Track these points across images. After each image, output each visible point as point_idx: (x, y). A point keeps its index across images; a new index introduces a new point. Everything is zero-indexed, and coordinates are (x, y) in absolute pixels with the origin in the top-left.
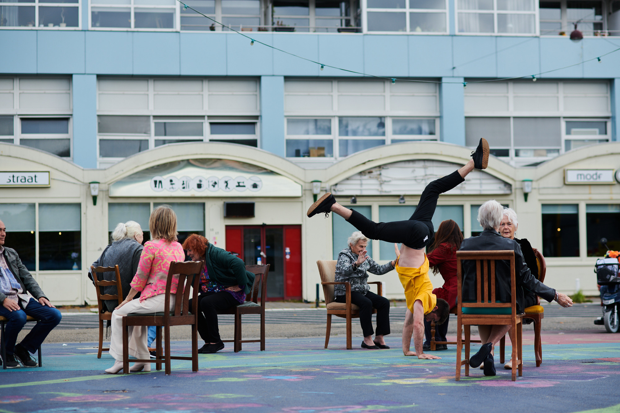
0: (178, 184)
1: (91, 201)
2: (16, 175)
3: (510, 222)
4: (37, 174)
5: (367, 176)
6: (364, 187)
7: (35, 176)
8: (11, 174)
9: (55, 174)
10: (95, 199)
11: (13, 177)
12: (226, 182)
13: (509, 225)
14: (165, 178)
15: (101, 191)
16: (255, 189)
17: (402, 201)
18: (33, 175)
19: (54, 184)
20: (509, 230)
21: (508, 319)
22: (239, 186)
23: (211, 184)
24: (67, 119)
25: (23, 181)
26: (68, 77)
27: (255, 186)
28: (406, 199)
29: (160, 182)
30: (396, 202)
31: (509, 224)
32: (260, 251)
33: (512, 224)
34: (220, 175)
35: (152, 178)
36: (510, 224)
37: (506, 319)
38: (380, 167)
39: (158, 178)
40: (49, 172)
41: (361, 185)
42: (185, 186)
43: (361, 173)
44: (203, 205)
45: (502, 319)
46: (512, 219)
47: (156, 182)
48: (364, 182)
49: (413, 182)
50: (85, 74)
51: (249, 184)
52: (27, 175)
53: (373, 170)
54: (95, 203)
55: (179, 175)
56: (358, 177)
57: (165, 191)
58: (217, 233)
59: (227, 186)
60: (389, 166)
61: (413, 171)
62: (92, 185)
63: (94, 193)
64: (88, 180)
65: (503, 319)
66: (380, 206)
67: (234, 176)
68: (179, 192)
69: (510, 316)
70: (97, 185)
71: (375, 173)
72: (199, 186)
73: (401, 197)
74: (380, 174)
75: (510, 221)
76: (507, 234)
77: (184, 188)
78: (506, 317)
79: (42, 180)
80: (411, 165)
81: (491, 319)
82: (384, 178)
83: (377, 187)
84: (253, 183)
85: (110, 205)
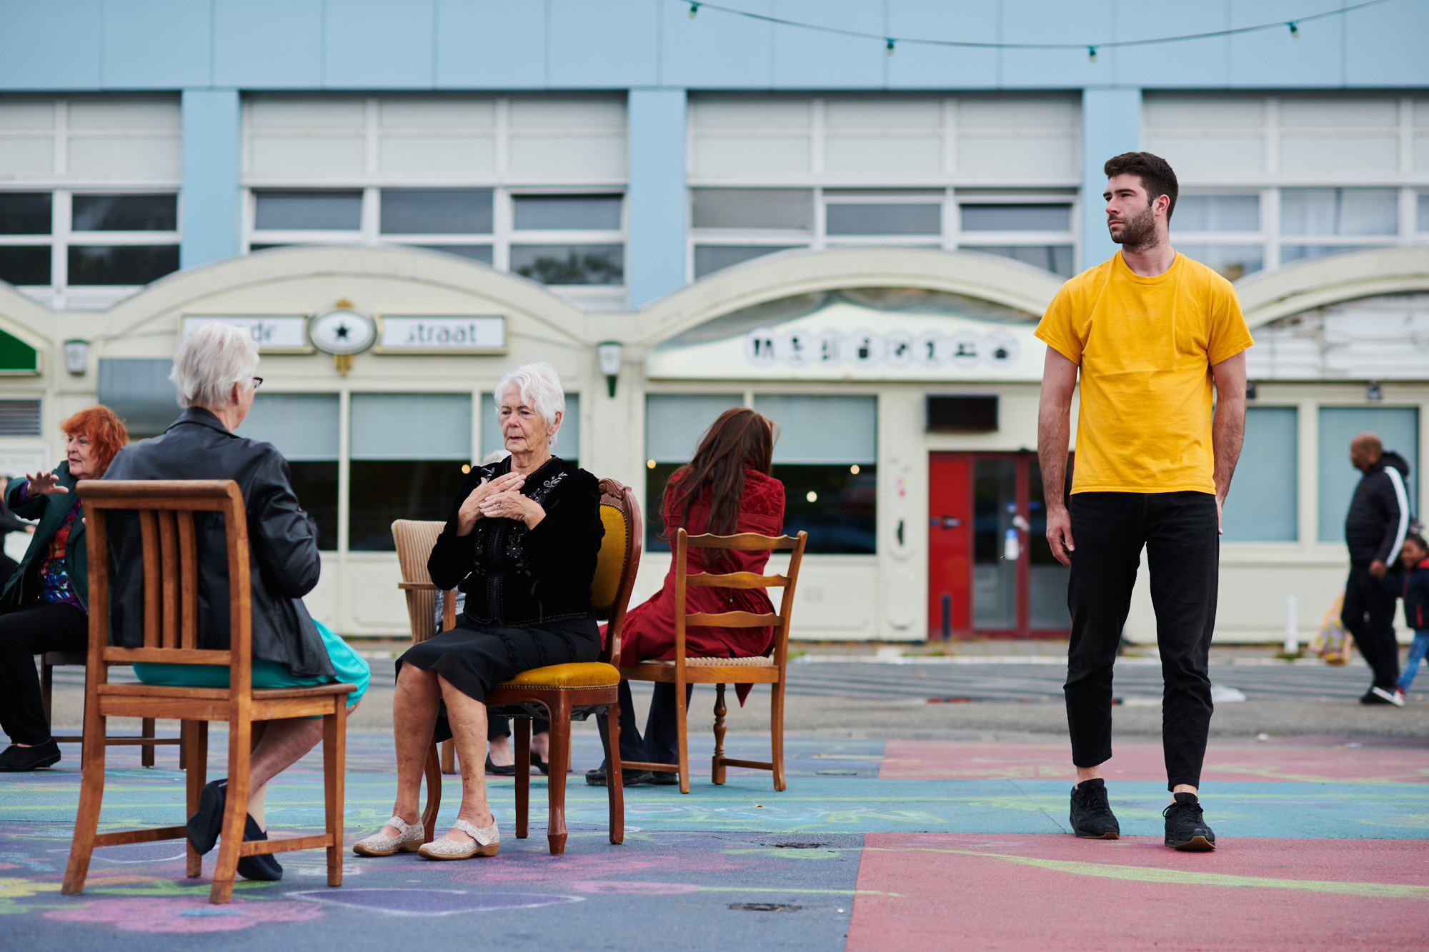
0: (811, 349)
1: (603, 387)
2: (427, 323)
3: (525, 407)
4: (478, 323)
5: (1287, 332)
6: (1281, 359)
7: (472, 328)
8: (415, 323)
9: (521, 324)
10: (612, 382)
11: (421, 328)
12: (930, 345)
13: (524, 416)
14: (781, 332)
15: (625, 363)
16: (1001, 362)
17: (1374, 395)
18: (465, 324)
19: (516, 347)
20: (523, 429)
21: (221, 702)
22: (961, 354)
23: (893, 347)
24: (618, 197)
25: (444, 337)
26: (619, 96)
27: (1001, 354)
28: (1386, 390)
29: (769, 343)
30: (1358, 397)
31: (522, 410)
32: (1013, 516)
33: (533, 410)
34: (916, 325)
35: (747, 332)
36: (527, 413)
37: (214, 702)
38: (1321, 308)
39: (762, 334)
40: (503, 318)
41: (1273, 353)
42: (828, 352)
43: (1273, 324)
44: (874, 399)
45: (205, 702)
46: (533, 395)
47: (757, 343)
48: (1281, 346)
49: (1408, 348)
50: (657, 88)
51: (986, 350)
52: (452, 325)
53: (1305, 317)
54: (612, 392)
55: (814, 325)
56: (1265, 334)
57: (779, 366)
58: (906, 469)
59: (931, 355)
60: (1345, 306)
61: (1409, 320)
62: (605, 350)
63: (611, 368)
64: (595, 337)
65: (209, 702)
66: (1323, 409)
67: (949, 328)
68: (814, 369)
69: (224, 693)
70: (614, 350)
71: (1309, 323)
72: (863, 353)
73: (1374, 386)
74: (1321, 328)
75: (525, 402)
76: (516, 441)
77: (825, 358)
78: (214, 696)
79: (488, 336)
80: (1403, 303)
81: (174, 700)
82: (1330, 337)
83: (1314, 359)
84: (995, 346)
85: (649, 397)
